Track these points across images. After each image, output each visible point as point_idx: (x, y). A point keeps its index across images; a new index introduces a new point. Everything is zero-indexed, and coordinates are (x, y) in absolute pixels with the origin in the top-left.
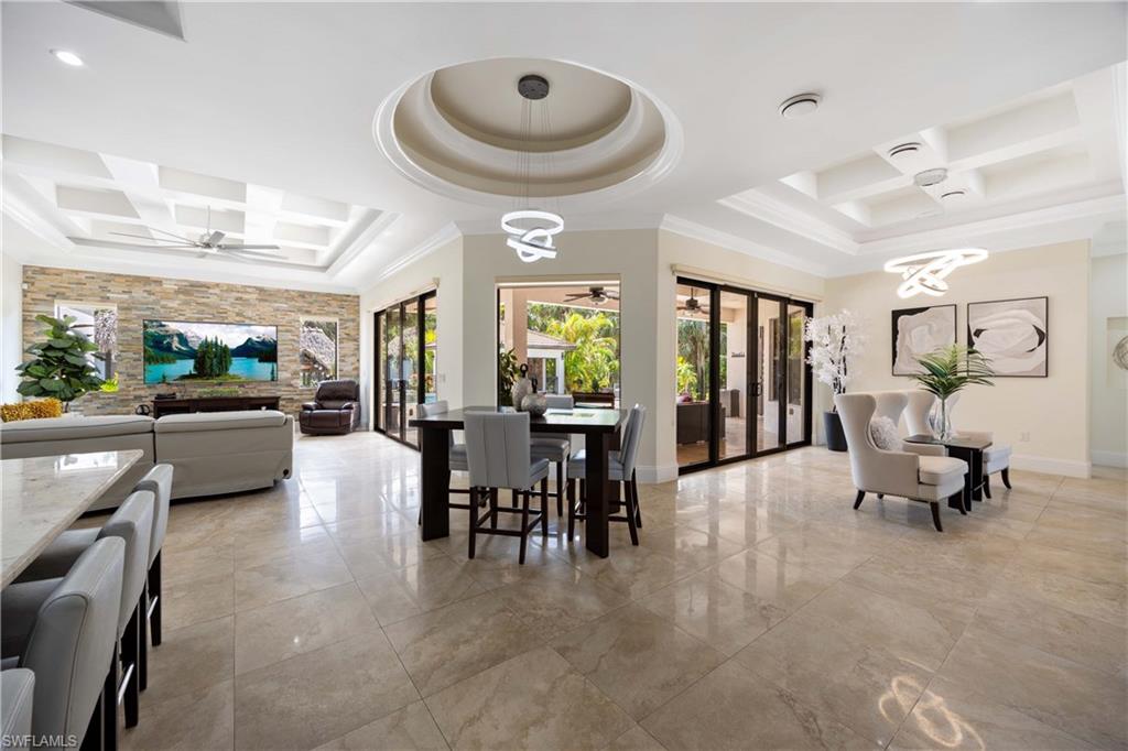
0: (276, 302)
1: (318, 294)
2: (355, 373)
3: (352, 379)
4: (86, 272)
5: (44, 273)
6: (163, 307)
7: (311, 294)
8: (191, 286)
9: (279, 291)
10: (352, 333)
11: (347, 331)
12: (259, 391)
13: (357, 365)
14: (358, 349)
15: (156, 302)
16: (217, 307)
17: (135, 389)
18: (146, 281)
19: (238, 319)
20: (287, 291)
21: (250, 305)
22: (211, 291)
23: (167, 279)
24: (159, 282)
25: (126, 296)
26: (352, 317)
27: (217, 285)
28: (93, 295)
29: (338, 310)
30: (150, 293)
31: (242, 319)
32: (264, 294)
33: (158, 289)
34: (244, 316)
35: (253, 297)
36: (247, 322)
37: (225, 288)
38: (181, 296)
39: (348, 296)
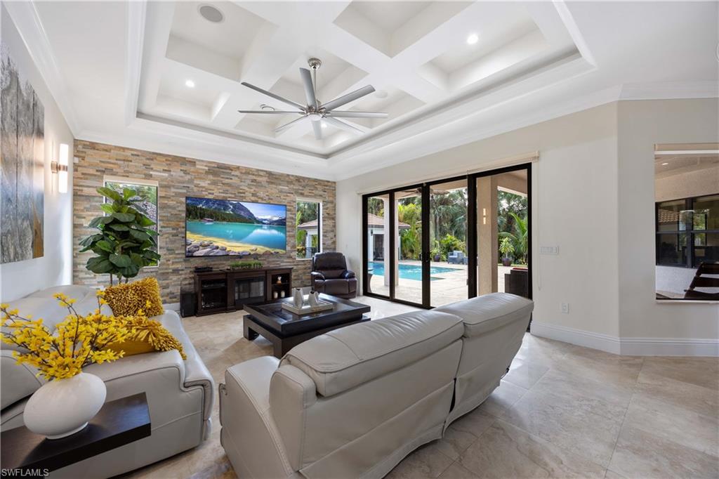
0: (280, 185)
1: (309, 179)
2: (333, 246)
3: (331, 251)
4: (132, 150)
5: (94, 148)
6: (197, 186)
7: (304, 179)
8: (218, 167)
9: (282, 175)
10: (331, 213)
11: (327, 211)
12: (269, 262)
13: (334, 239)
14: (334, 226)
15: (191, 181)
16: (238, 187)
17: (173, 263)
18: (183, 161)
19: (253, 199)
20: (288, 175)
21: (262, 186)
22: (233, 173)
23: (199, 161)
24: (193, 162)
25: (166, 175)
26: (331, 199)
27: (238, 168)
28: (137, 172)
29: (322, 193)
30: (185, 172)
31: (256, 199)
32: (273, 178)
33: (192, 169)
34: (257, 196)
35: (264, 179)
36: (260, 201)
37: (244, 171)
38: (211, 177)
39: (328, 182)
